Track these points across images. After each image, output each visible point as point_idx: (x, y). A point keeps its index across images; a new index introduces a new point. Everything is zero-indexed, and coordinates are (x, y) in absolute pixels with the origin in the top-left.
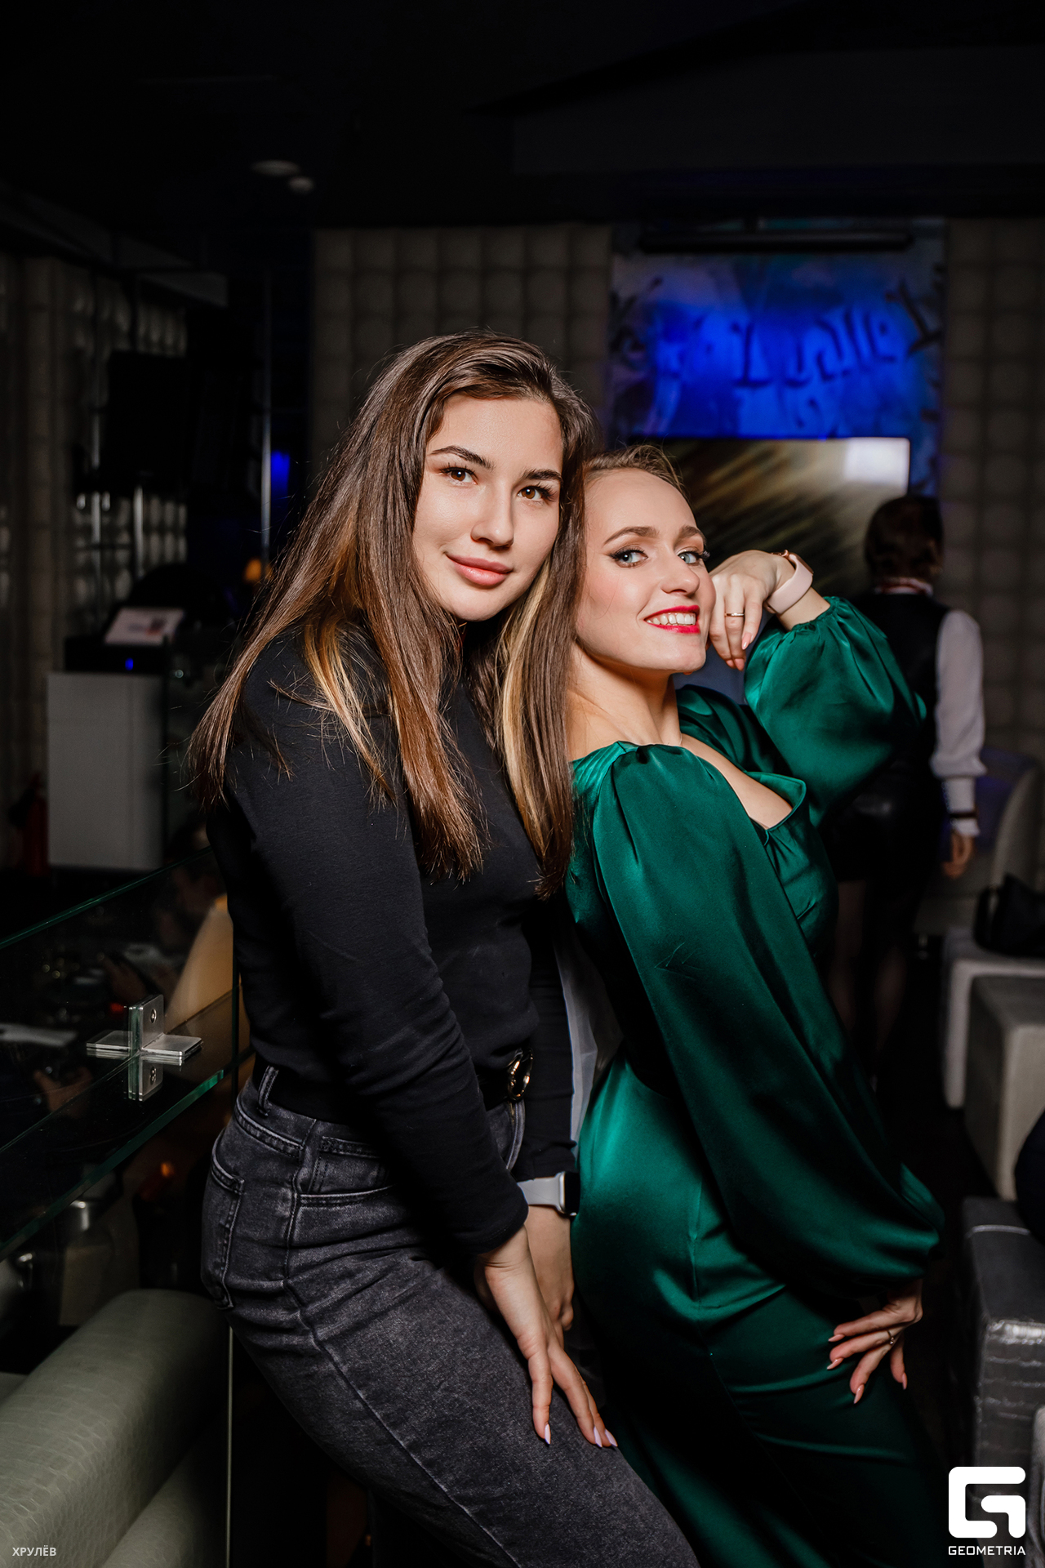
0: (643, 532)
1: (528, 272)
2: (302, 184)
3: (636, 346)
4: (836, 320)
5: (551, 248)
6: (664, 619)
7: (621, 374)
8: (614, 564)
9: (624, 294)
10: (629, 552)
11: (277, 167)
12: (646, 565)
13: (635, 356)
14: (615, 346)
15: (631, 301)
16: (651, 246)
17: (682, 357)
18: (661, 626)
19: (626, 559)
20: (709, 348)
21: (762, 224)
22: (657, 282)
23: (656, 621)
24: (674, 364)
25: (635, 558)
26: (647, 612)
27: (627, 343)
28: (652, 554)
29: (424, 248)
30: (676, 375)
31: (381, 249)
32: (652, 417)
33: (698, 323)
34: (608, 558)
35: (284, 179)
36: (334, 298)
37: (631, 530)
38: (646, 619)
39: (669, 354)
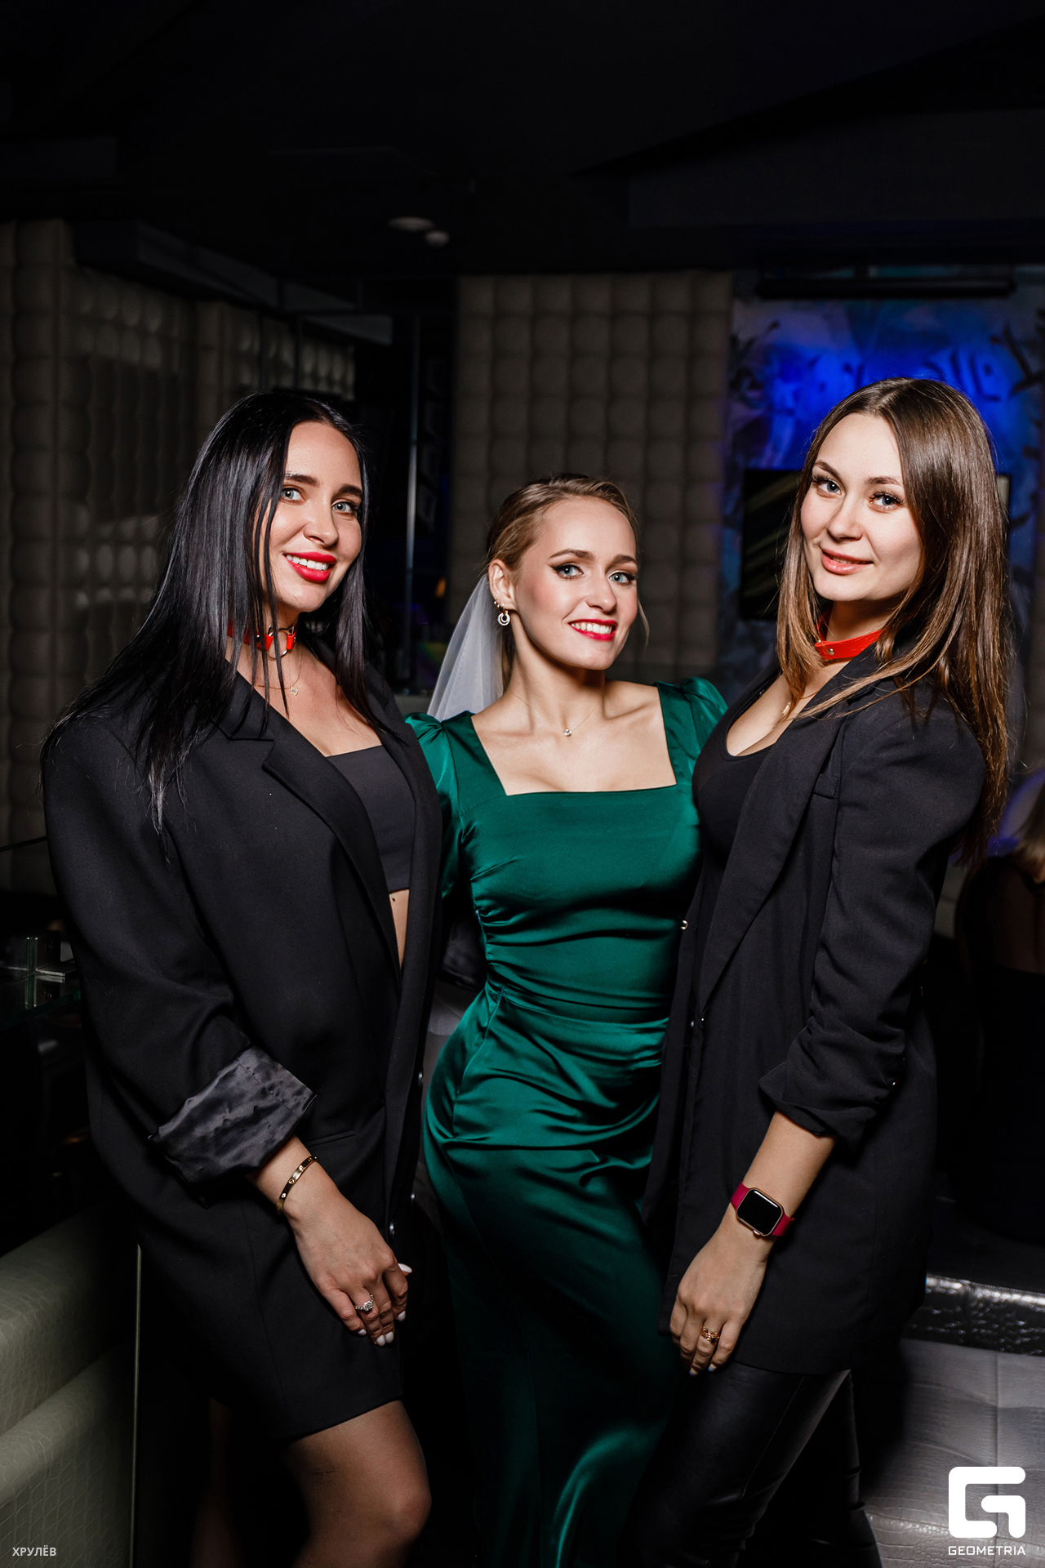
0: (583, 555)
1: (654, 316)
2: (438, 237)
3: (754, 386)
4: (943, 361)
5: (676, 293)
6: (583, 626)
7: (740, 411)
8: (555, 575)
9: (743, 337)
10: (569, 567)
11: (412, 223)
12: (581, 580)
13: (753, 394)
14: (734, 385)
15: (750, 343)
16: (768, 292)
17: (796, 396)
18: (580, 631)
19: (567, 572)
20: (823, 387)
21: (873, 272)
22: (775, 325)
23: (577, 626)
24: (790, 402)
25: (574, 572)
26: (573, 617)
27: (746, 382)
28: (587, 572)
29: (560, 294)
30: (790, 412)
31: (520, 295)
32: (768, 452)
33: (813, 363)
34: (551, 569)
35: (420, 234)
36: (476, 340)
37: (572, 552)
38: (570, 623)
39: (784, 392)
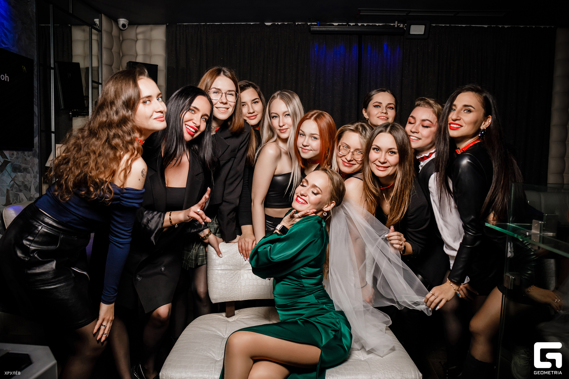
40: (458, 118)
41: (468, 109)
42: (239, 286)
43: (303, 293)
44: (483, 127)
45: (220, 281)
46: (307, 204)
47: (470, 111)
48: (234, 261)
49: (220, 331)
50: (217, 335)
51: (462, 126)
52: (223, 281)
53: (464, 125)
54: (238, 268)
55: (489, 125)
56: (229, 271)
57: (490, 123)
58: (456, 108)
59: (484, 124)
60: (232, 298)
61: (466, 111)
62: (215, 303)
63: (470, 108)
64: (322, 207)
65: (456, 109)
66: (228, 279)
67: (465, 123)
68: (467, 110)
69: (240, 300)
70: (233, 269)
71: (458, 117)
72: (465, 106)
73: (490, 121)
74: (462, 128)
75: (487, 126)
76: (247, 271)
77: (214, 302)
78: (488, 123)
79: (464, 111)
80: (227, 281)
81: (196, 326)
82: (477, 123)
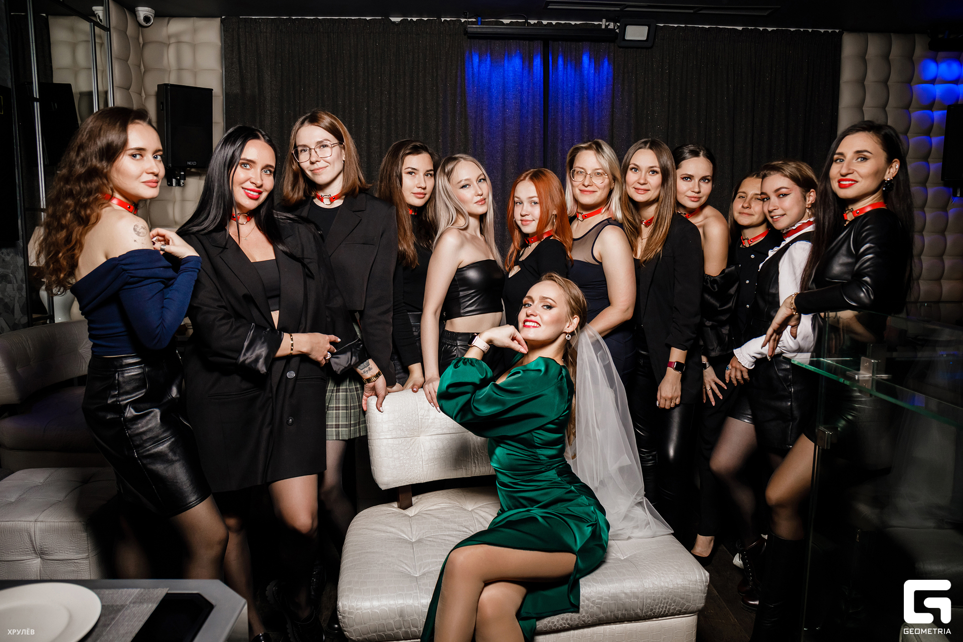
40: (851, 172)
41: (861, 155)
42: (419, 461)
43: (537, 468)
44: (889, 176)
45: (391, 455)
46: (540, 325)
47: (865, 159)
48: (409, 423)
49: (403, 531)
50: (401, 539)
51: (857, 182)
52: (396, 456)
53: (859, 179)
54: (416, 434)
55: (896, 172)
56: (403, 439)
57: (897, 170)
58: (845, 157)
59: (889, 173)
60: (411, 479)
61: (859, 160)
62: (386, 490)
63: (866, 154)
64: (562, 328)
65: (844, 159)
66: (403, 451)
67: (861, 177)
68: (862, 158)
69: (422, 481)
70: (409, 436)
71: (849, 169)
72: (858, 152)
73: (897, 167)
74: (858, 184)
75: (894, 175)
76: (430, 437)
77: (383, 487)
78: (895, 169)
79: (857, 160)
80: (401, 455)
81: (364, 527)
82: (878, 173)
